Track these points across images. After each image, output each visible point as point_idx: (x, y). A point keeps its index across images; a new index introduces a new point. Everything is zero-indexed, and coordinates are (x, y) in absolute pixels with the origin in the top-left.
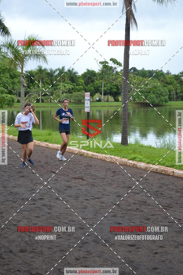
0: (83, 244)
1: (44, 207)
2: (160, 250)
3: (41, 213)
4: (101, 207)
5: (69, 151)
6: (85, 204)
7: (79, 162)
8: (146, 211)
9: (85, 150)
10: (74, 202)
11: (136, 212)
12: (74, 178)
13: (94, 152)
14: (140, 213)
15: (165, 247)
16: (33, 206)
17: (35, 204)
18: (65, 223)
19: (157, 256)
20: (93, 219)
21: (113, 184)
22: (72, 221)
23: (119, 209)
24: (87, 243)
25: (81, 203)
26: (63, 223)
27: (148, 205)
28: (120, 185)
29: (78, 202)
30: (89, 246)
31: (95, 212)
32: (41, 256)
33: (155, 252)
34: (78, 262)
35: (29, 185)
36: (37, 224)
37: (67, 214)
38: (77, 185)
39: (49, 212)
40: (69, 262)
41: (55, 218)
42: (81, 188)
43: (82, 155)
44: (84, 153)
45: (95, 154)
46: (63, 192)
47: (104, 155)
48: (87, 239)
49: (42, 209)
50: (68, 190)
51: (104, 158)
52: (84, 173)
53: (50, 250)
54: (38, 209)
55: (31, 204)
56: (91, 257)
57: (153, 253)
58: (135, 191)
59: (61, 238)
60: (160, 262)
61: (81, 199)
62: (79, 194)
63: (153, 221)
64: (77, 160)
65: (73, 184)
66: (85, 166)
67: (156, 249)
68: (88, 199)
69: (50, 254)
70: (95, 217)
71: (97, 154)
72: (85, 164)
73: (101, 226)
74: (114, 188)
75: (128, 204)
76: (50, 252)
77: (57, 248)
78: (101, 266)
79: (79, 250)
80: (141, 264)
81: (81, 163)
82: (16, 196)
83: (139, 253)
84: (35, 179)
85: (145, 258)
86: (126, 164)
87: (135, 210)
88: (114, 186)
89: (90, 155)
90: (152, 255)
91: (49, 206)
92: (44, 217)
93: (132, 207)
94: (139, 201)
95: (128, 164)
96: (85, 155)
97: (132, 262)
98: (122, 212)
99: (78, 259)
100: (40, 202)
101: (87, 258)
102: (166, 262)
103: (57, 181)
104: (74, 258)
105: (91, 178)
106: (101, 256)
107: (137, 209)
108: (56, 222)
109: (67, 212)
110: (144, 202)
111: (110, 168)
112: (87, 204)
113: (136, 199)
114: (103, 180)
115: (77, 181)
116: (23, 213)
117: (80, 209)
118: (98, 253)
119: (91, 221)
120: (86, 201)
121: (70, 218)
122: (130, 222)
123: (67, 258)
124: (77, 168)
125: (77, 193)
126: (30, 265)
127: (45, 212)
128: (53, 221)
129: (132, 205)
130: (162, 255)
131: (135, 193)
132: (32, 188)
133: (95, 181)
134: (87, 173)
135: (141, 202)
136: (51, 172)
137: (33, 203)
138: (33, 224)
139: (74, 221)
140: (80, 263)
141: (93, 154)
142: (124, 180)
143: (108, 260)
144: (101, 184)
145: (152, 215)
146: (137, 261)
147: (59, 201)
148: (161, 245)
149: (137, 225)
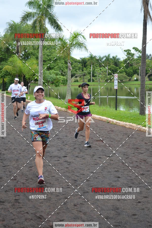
0: (84, 193)
1: (65, 163)
2: (144, 200)
3: (61, 168)
4: (109, 164)
5: (100, 119)
6: (98, 161)
7: (104, 128)
8: (143, 167)
9: (111, 119)
10: (90, 160)
11: (135, 169)
12: (96, 140)
13: (118, 120)
14: (138, 169)
15: (148, 197)
16: (57, 162)
17: (59, 160)
18: (76, 176)
19: (139, 204)
20: (99, 173)
21: (125, 145)
22: (83, 175)
23: (123, 166)
24: (88, 192)
25: (95, 160)
26: (75, 176)
27: (147, 163)
28: (130, 147)
29: (93, 160)
30: (88, 195)
31: (103, 168)
32: (48, 202)
33: (139, 201)
34: (75, 207)
35: (59, 146)
36: (55, 176)
37: (80, 169)
38: (97, 146)
39: (68, 167)
40: (68, 207)
41: (71, 172)
42: (99, 149)
43: (109, 122)
44: (110, 121)
45: (118, 121)
46: (84, 151)
47: (125, 123)
48: (89, 189)
49: (63, 165)
50: (88, 150)
51: (124, 125)
52: (105, 136)
53: (57, 197)
54: (60, 164)
55: (56, 161)
56: (87, 204)
57: (137, 202)
58: (140, 151)
59: (69, 187)
60: (140, 209)
61: (95, 157)
62: (95, 153)
63: (147, 176)
64: (104, 127)
65: (94, 145)
66: (108, 131)
67: (141, 199)
68: (101, 157)
69: (55, 201)
70: (102, 172)
71: (120, 122)
72: (109, 130)
73: (104, 179)
74: (125, 149)
75: (131, 162)
76: (57, 198)
77: (63, 195)
78: (92, 211)
79: (79, 198)
80: (124, 210)
81: (106, 129)
82: (47, 154)
83: (126, 201)
84: (66, 141)
85: (129, 206)
86: (140, 130)
87: (135, 166)
88: (125, 147)
89: (115, 123)
90: (135, 203)
91: (69, 162)
92: (62, 171)
93: (134, 164)
94: (141, 159)
95: (142, 130)
96: (111, 122)
97: (117, 209)
98: (124, 168)
99: (76, 205)
100: (63, 159)
101: (83, 204)
102: (145, 210)
103: (82, 143)
104: (73, 204)
105: (109, 141)
106: (94, 203)
107: (137, 166)
108: (70, 175)
109: (81, 167)
110: (144, 160)
111: (128, 133)
112: (99, 161)
113: (139, 158)
114: (119, 142)
115: (97, 143)
116: (47, 167)
117: (92, 165)
118: (93, 201)
119: (97, 175)
120: (99, 159)
121: (82, 172)
122: (128, 177)
123: (68, 204)
124: (101, 132)
125: (94, 152)
126: (37, 209)
127: (64, 167)
128: (68, 174)
129: (134, 162)
130: (144, 204)
131: (140, 153)
132: (62, 148)
133: (112, 143)
134: (108, 136)
135: (142, 161)
136: (81, 135)
137: (58, 159)
138: (51, 176)
139: (84, 175)
140: (76, 208)
141: (117, 122)
142: (135, 143)
143: (99, 206)
144: (115, 146)
145: (147, 171)
146: (122, 208)
147: (78, 159)
148: (145, 196)
149: (132, 179)
